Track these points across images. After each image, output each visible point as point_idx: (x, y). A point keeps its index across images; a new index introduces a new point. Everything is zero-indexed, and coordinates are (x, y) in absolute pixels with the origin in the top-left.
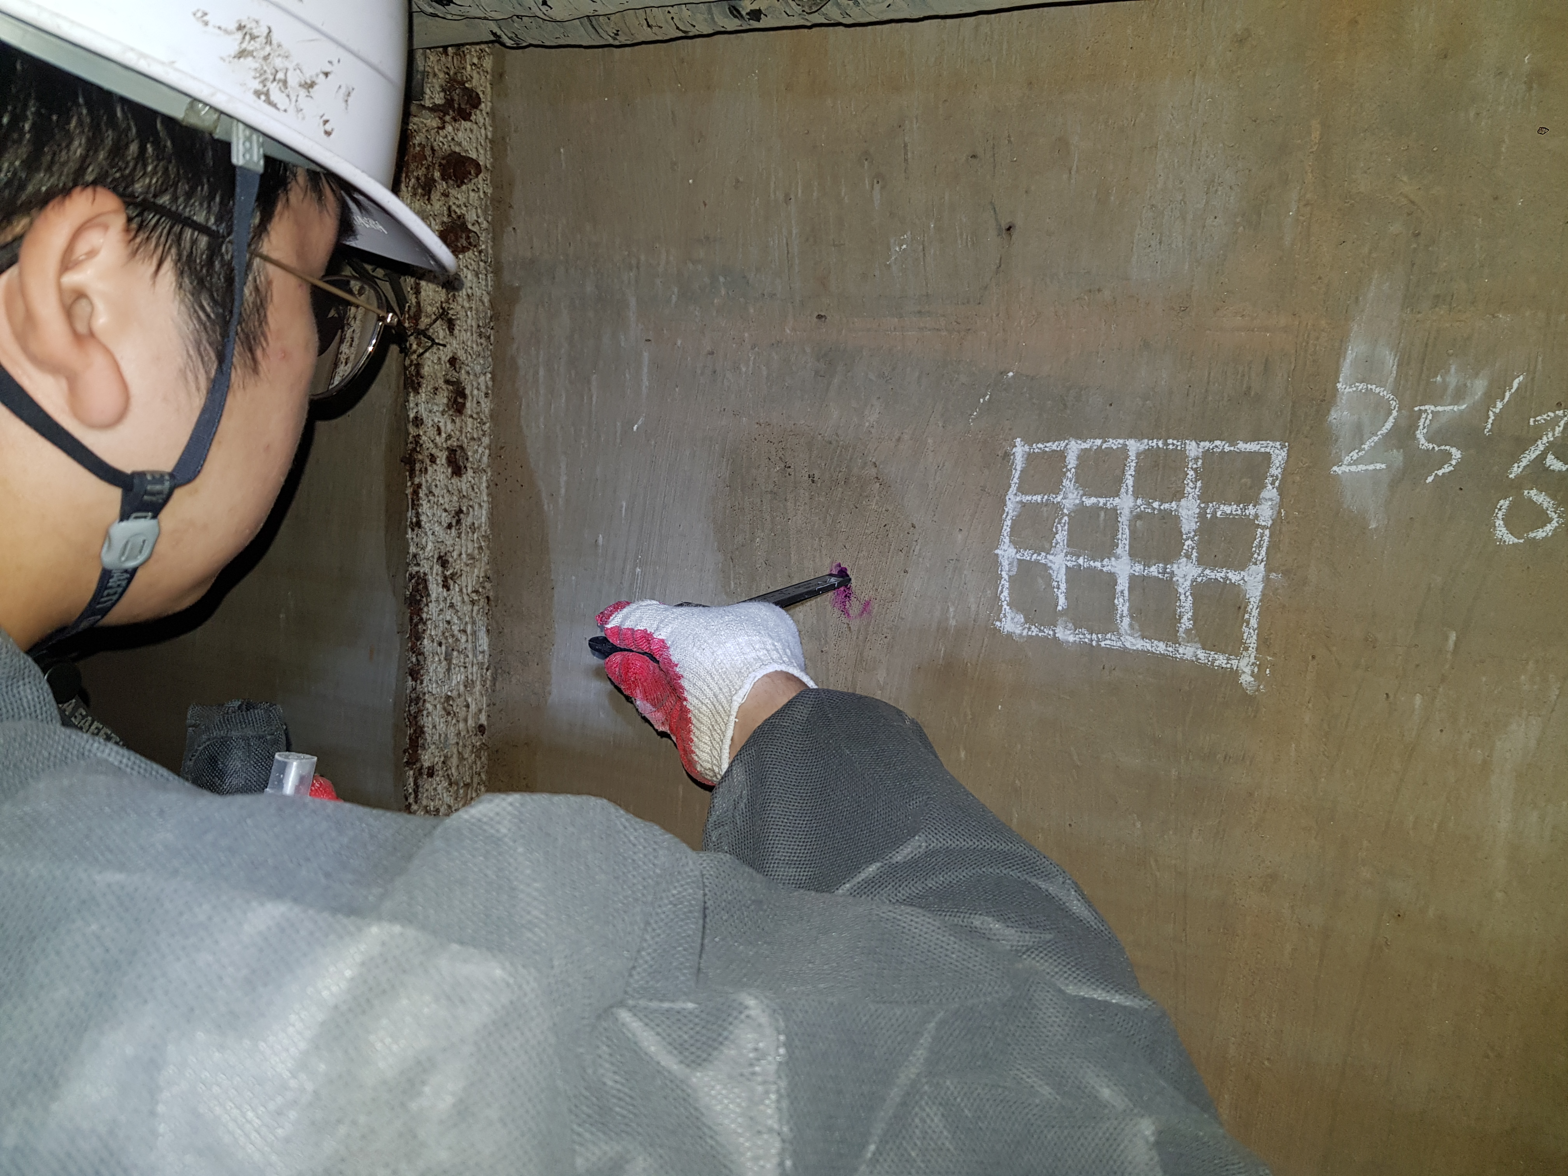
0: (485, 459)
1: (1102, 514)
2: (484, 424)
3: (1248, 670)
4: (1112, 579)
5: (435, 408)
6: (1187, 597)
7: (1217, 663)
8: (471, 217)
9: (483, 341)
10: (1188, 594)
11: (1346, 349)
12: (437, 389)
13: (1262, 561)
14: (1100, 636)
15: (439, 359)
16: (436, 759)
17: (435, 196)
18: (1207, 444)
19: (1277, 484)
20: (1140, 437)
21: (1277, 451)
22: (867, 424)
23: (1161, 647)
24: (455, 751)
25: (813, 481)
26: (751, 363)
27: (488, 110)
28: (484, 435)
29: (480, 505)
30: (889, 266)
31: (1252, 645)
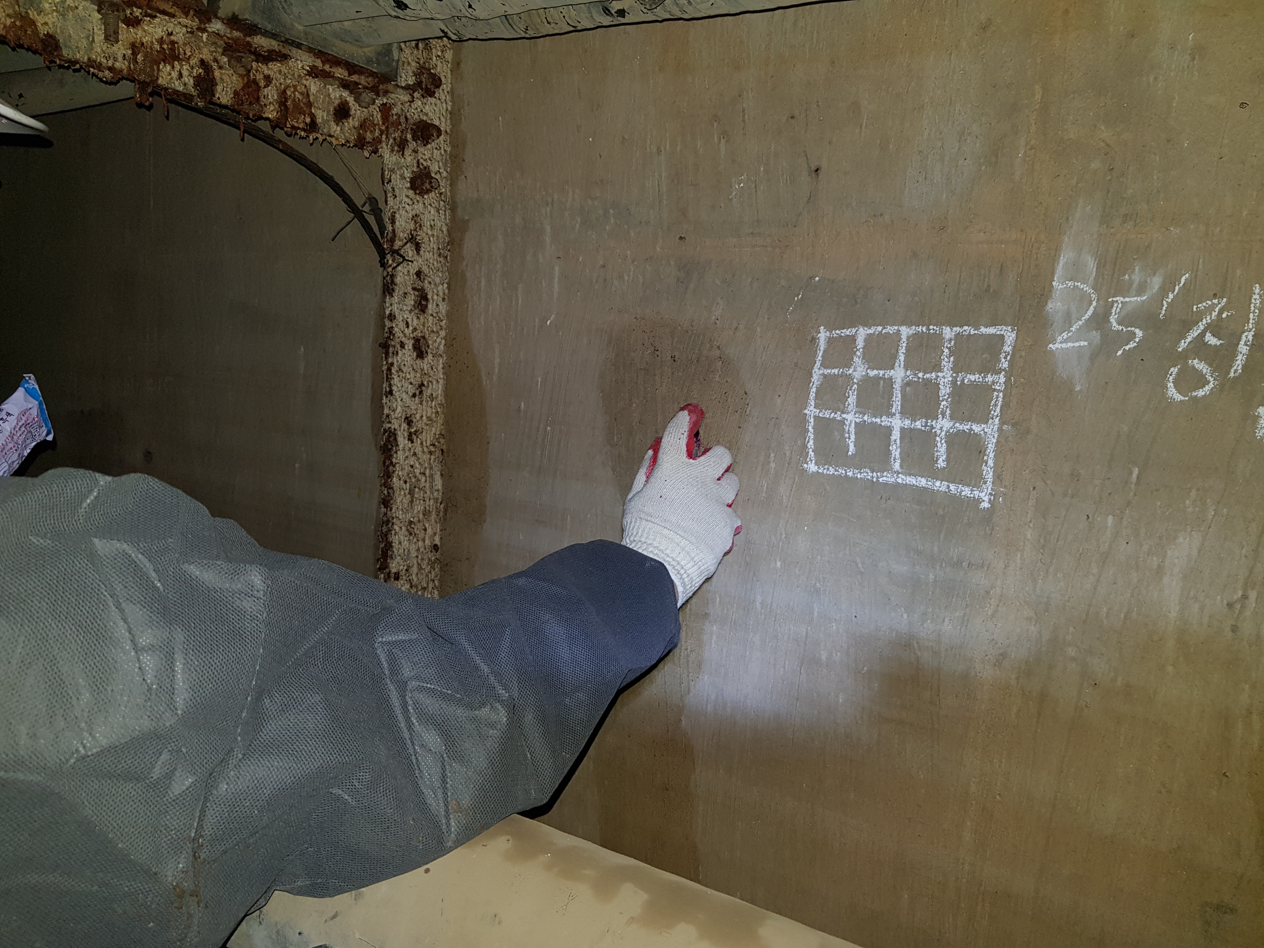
0: (442, 347)
1: (882, 382)
2: (442, 321)
3: (986, 499)
4: (889, 430)
5: (405, 308)
6: (942, 444)
7: (963, 494)
8: (434, 168)
9: (442, 259)
10: (943, 441)
11: (1060, 256)
12: (406, 294)
13: (997, 416)
14: (879, 474)
15: (409, 271)
16: (401, 567)
17: (407, 152)
18: (958, 329)
19: (1009, 358)
20: (909, 324)
21: (1009, 334)
22: (714, 318)
23: (922, 482)
24: (415, 562)
25: (674, 361)
26: (632, 273)
27: (449, 89)
28: (441, 329)
29: (437, 380)
30: (731, 199)
31: (989, 480)
